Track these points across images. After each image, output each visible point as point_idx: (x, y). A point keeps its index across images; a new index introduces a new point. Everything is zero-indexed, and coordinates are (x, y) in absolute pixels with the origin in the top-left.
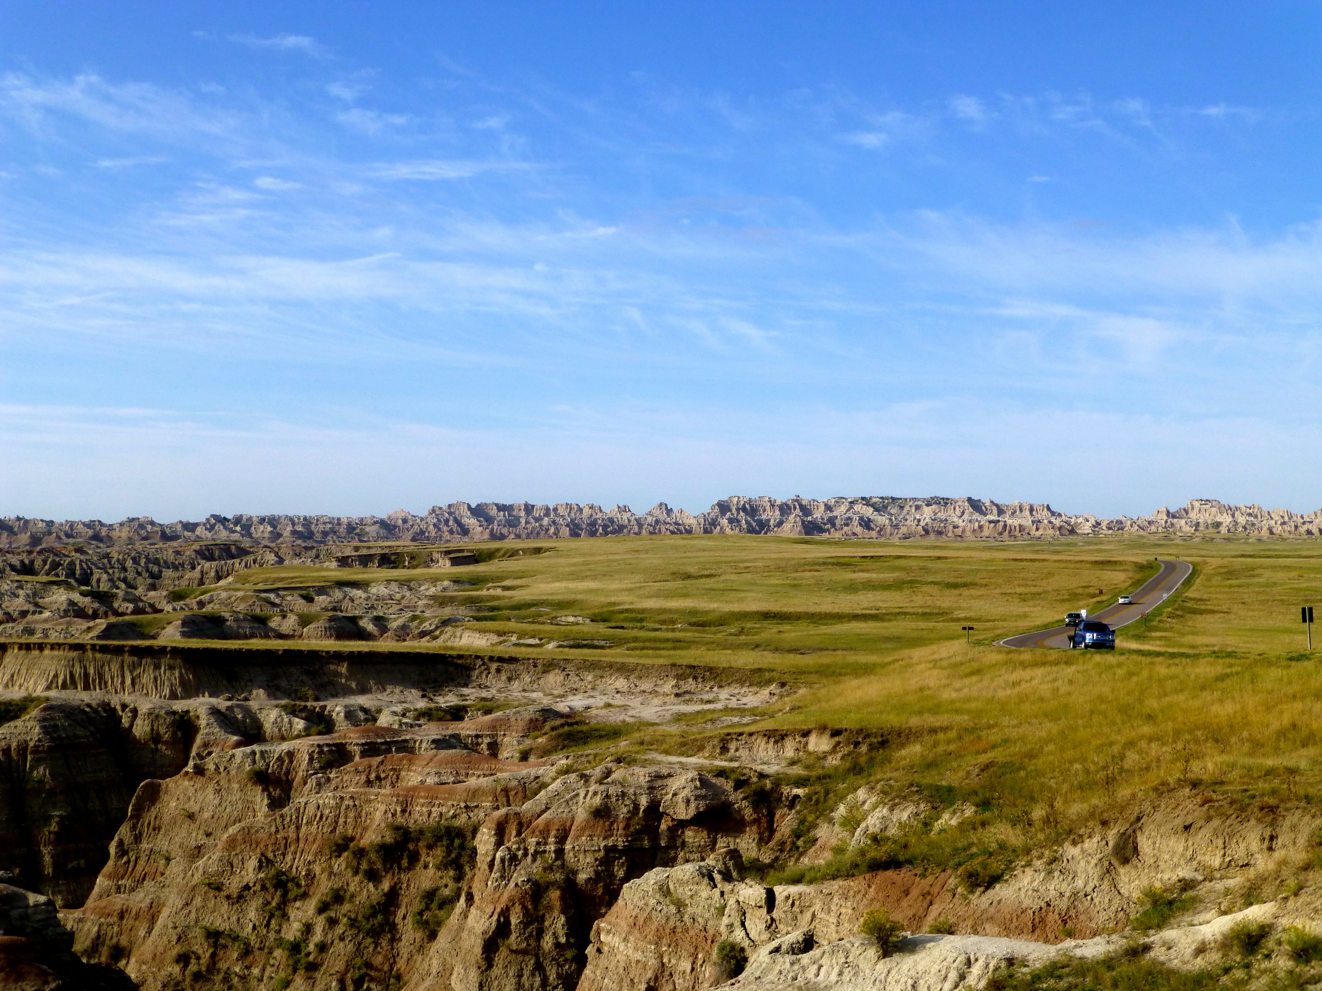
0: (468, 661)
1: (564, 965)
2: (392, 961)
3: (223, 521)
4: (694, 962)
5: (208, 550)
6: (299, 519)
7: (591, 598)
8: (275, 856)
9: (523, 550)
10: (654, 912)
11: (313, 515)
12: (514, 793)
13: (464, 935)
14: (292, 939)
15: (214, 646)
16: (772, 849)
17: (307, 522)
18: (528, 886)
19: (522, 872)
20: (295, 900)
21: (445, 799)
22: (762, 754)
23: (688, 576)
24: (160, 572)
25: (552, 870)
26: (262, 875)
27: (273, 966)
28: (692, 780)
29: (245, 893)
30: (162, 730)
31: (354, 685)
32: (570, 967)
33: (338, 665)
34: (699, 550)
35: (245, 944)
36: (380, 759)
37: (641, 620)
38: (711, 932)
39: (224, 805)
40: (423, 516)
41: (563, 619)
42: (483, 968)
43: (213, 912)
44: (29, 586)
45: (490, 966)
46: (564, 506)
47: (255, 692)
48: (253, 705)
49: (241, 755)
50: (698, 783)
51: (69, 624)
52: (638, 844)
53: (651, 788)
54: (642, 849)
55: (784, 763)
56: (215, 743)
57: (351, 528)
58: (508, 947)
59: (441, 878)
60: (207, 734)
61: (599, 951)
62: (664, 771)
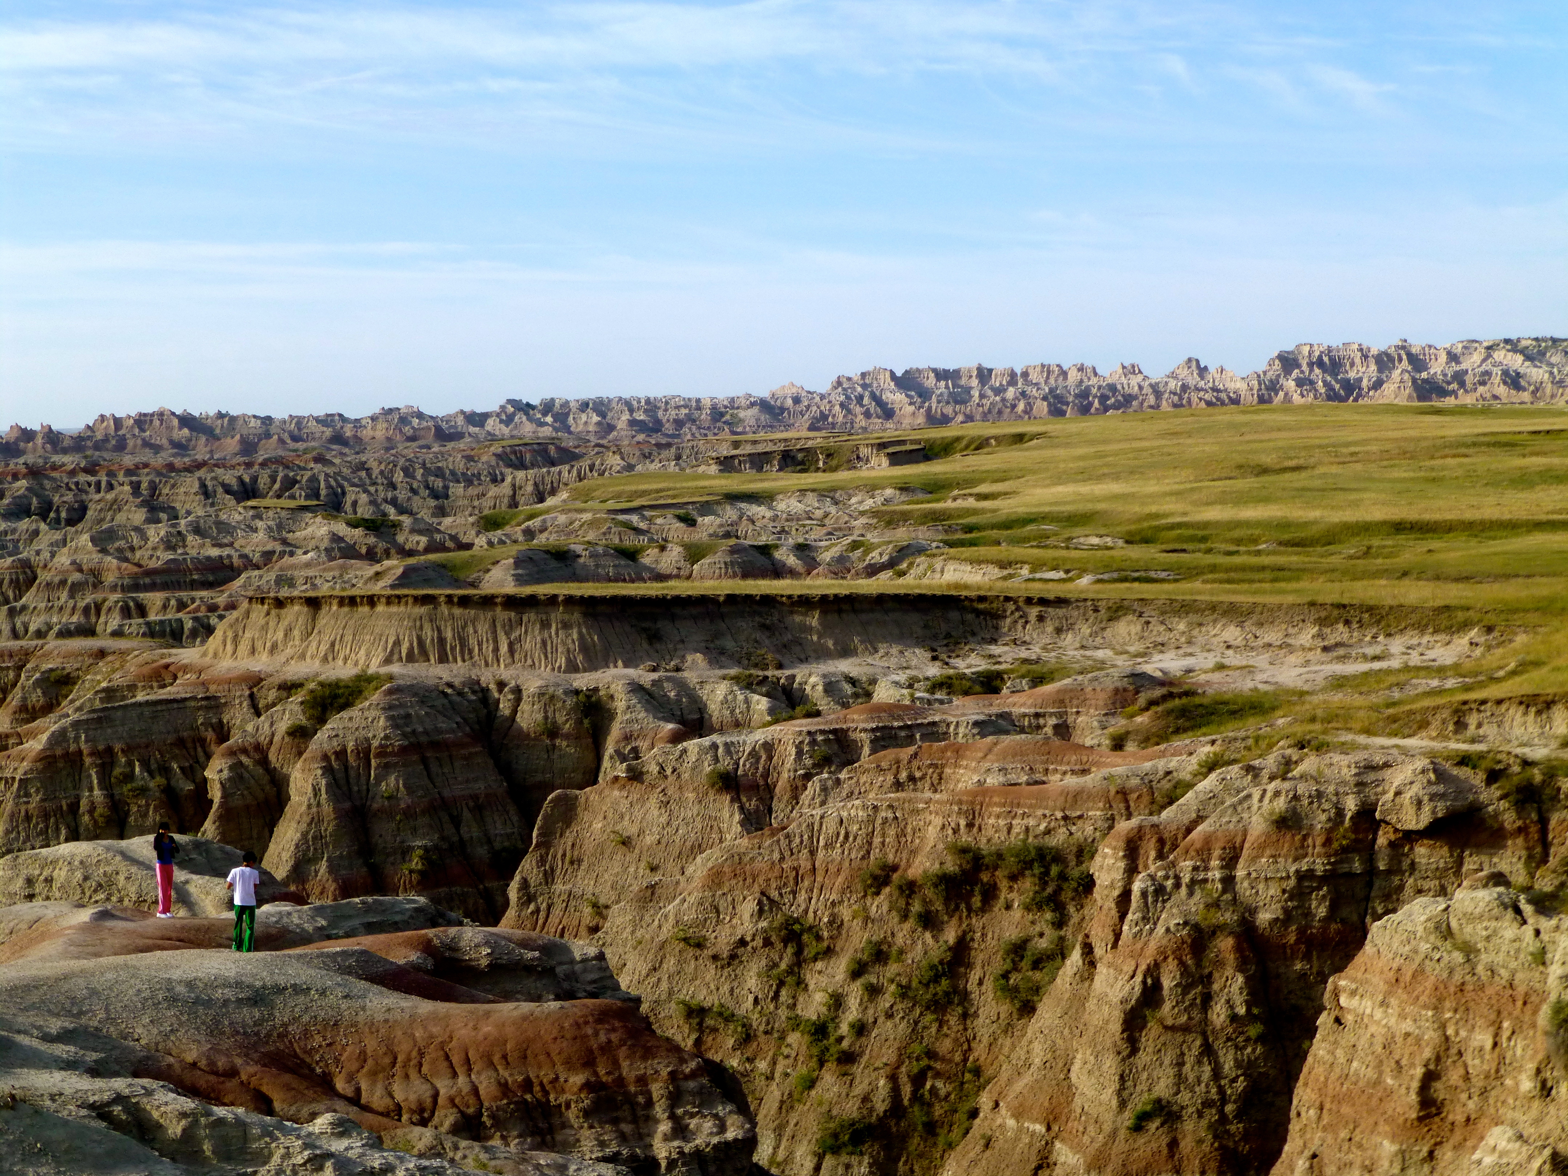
0: (995, 605)
1: (1245, 1048)
2: (965, 1047)
3: (526, 408)
4: (1496, 1035)
5: (515, 453)
6: (639, 402)
7: (1118, 507)
8: (781, 895)
9: (996, 438)
10: (1427, 962)
11: (659, 395)
12: (1135, 796)
13: (1091, 1005)
14: (814, 1018)
15: (624, 592)
16: (1554, 871)
17: (651, 406)
18: (1185, 932)
19: (1174, 911)
20: (815, 959)
21: (1030, 806)
22: (1518, 731)
23: (1264, 471)
24: (446, 488)
25: (1218, 906)
26: (763, 924)
27: (788, 1057)
28: (1423, 772)
29: (740, 951)
30: (561, 718)
31: (830, 643)
32: (1254, 1050)
33: (806, 614)
34: (1271, 430)
35: (744, 1026)
36: (912, 750)
37: (1204, 539)
38: (1521, 989)
39: (675, 824)
40: (823, 391)
41: (1082, 540)
42: (1125, 1054)
43: (692, 980)
44: (271, 513)
45: (1134, 1051)
46: (1039, 369)
47: (689, 658)
48: (690, 676)
49: (696, 750)
50: (1432, 776)
51: (344, 569)
52: (1344, 868)
53: (1360, 784)
54: (1350, 875)
55: (1554, 745)
56: (641, 735)
57: (717, 413)
58: (1161, 1021)
59: (1033, 923)
60: (629, 722)
61: (1338, 1021)
62: (1379, 759)
